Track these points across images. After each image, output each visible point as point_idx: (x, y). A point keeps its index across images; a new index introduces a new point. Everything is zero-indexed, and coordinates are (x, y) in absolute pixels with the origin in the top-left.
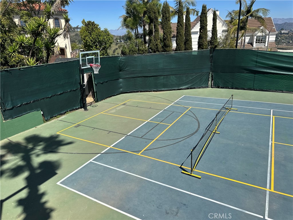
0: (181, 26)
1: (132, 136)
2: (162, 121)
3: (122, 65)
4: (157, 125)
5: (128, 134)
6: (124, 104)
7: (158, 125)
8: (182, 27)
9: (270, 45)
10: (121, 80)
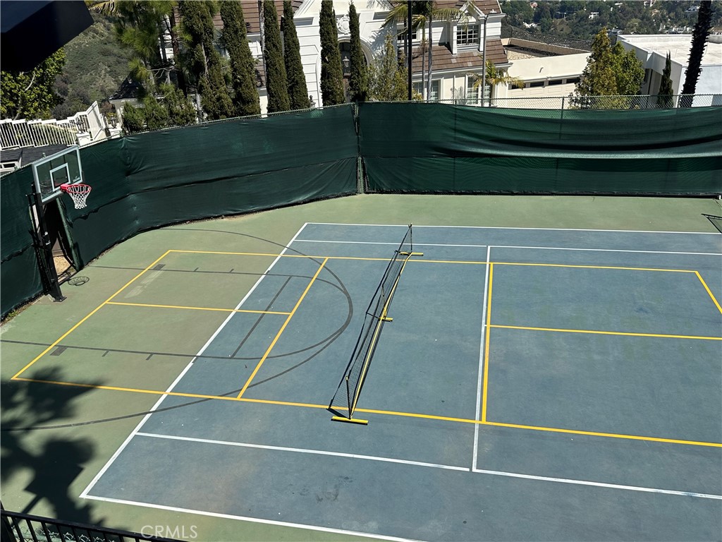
0: (274, 49)
1: (210, 357)
2: (269, 307)
3: (132, 157)
4: (259, 320)
5: (199, 354)
6: (159, 267)
7: (261, 317)
8: (277, 50)
9: (489, 48)
10: (132, 197)
